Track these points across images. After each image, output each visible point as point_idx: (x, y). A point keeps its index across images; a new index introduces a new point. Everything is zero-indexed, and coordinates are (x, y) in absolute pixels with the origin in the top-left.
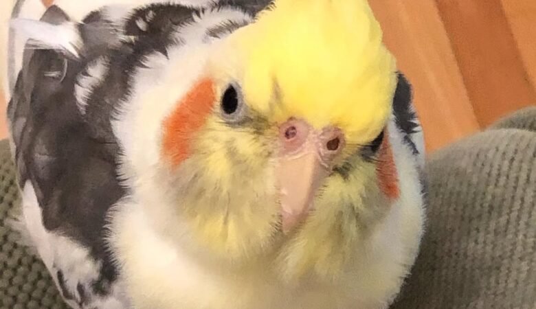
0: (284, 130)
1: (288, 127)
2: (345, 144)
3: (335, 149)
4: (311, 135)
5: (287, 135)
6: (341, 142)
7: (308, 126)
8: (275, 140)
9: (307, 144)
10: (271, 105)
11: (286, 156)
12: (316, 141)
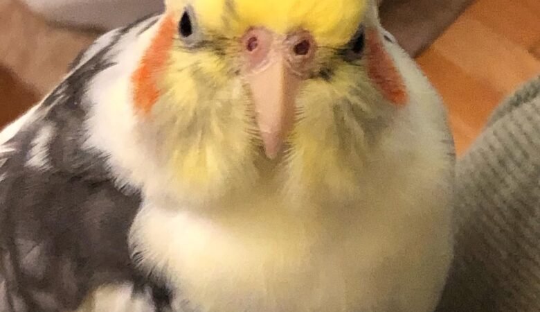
0: (245, 43)
1: (248, 39)
2: (316, 47)
3: (305, 53)
4: (275, 42)
5: (250, 47)
6: (312, 44)
7: (269, 33)
8: (239, 57)
9: (272, 53)
10: (225, 20)
11: (254, 71)
12: (282, 47)
